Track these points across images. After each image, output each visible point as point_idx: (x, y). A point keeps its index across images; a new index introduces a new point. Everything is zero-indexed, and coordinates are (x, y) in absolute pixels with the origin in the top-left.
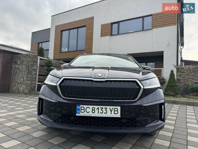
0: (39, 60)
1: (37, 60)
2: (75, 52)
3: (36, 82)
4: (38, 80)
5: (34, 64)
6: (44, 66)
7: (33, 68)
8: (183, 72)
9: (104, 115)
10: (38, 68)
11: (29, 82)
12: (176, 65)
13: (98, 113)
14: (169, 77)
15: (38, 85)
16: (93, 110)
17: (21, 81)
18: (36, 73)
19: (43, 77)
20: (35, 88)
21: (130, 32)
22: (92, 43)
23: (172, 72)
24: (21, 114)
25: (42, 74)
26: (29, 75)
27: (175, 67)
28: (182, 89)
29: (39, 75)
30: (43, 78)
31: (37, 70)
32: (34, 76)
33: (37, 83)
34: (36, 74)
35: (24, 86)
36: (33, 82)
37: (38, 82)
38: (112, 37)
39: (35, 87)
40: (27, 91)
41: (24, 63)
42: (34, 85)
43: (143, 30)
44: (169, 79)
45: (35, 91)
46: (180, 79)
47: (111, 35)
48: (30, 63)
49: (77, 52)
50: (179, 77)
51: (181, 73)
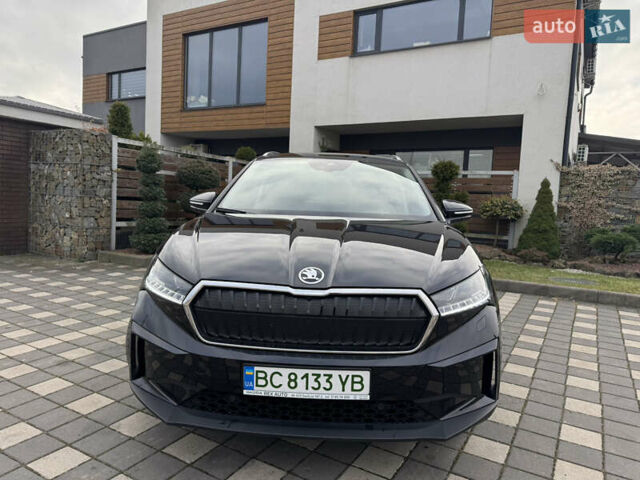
0: (115, 148)
1: (111, 149)
2: (232, 111)
3: (111, 222)
4: (117, 214)
5: (102, 163)
6: (132, 169)
7: (98, 177)
8: (579, 186)
9: (322, 395)
10: (115, 175)
11: (89, 223)
12: (559, 160)
13: (307, 388)
14: (535, 202)
15: (118, 228)
16: (292, 382)
17: (62, 220)
18: (111, 191)
19: (133, 202)
20: (110, 241)
21: (416, 45)
22: (290, 79)
23: (546, 184)
24: (75, 345)
25: (128, 192)
26: (86, 200)
27: (557, 169)
28: (572, 239)
29: (119, 198)
30: (131, 207)
31: (112, 181)
32: (105, 202)
33: (116, 224)
34: (110, 195)
35: (75, 236)
36: (103, 222)
37: (118, 220)
38: (357, 61)
39: (110, 235)
40: (84, 252)
41: (68, 160)
42: (105, 230)
43: (461, 40)
44: (536, 209)
45: (109, 249)
46: (568, 206)
47: (355, 53)
48: (88, 161)
49: (239, 110)
50: (567, 201)
51: (573, 188)
